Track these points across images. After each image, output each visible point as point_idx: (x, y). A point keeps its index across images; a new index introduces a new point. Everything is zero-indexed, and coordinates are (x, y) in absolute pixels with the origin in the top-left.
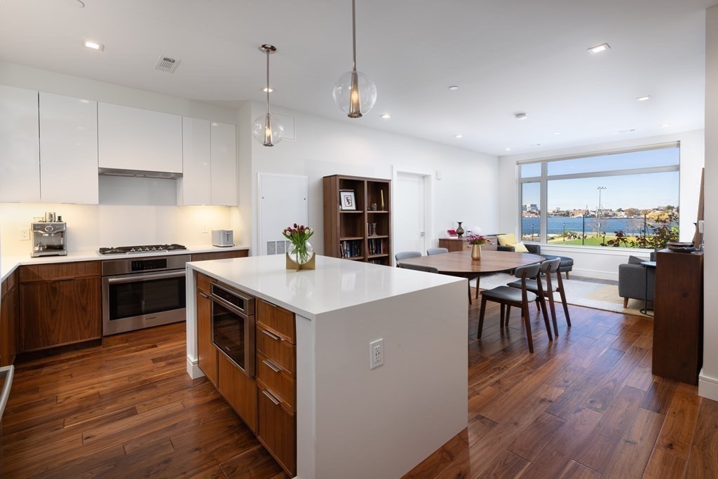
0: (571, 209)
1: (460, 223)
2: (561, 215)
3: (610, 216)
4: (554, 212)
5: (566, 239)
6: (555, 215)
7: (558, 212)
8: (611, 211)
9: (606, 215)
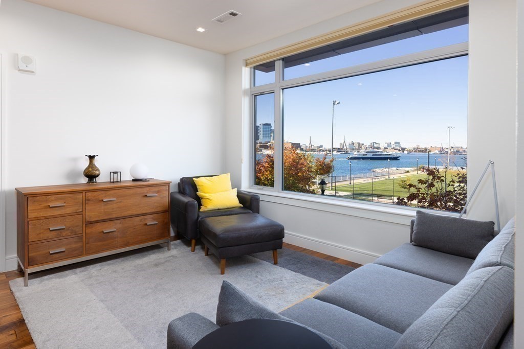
0: (428, 146)
1: (91, 158)
2: (420, 151)
3: (461, 152)
4: (414, 148)
5: (419, 172)
6: (415, 151)
7: (417, 149)
8: (462, 148)
9: (458, 151)
